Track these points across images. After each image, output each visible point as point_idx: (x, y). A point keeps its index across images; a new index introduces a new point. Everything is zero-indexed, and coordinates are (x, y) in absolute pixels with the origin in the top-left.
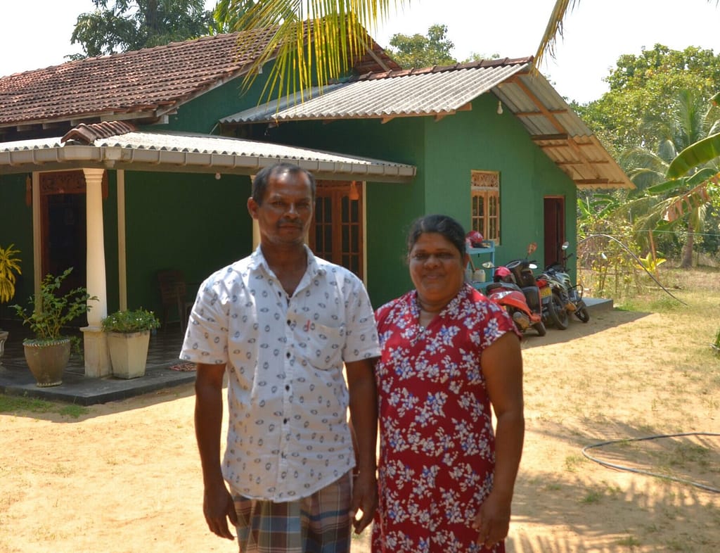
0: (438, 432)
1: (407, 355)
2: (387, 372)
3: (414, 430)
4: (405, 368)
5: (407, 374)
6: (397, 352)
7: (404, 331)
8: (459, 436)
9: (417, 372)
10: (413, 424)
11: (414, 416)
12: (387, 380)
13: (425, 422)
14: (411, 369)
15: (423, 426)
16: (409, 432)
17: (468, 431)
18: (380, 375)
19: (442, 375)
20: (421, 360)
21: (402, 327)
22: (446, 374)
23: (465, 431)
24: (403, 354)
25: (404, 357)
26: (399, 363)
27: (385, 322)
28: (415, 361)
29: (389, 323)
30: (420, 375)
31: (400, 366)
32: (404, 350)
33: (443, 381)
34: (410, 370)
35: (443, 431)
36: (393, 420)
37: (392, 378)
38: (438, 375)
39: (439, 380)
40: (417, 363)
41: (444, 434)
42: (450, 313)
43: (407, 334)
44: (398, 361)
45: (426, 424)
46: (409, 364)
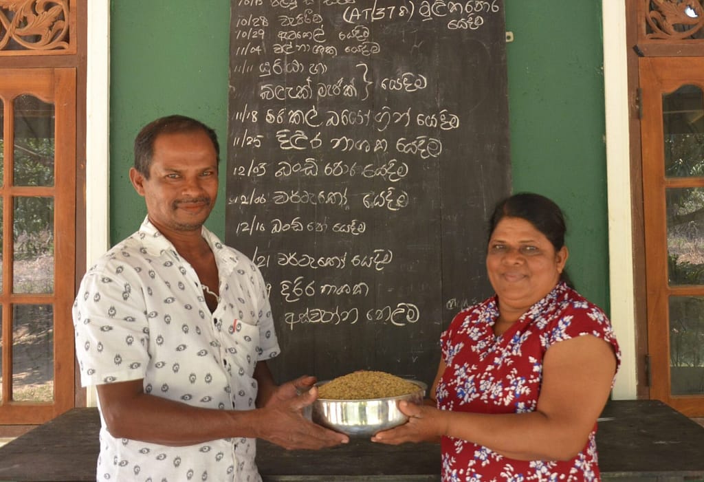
0: (505, 471)
1: (474, 372)
2: (447, 394)
3: (473, 470)
4: (468, 389)
5: (470, 397)
6: (462, 370)
7: (475, 343)
8: (535, 476)
9: (481, 393)
10: (472, 463)
11: (474, 451)
12: (446, 405)
13: (486, 458)
14: (475, 390)
15: (484, 464)
16: (468, 474)
17: (549, 470)
18: (439, 398)
19: (505, 394)
20: (487, 378)
21: (475, 339)
22: (510, 393)
23: (544, 470)
24: (469, 371)
25: (469, 374)
26: (462, 383)
27: (458, 332)
28: (480, 379)
29: (462, 332)
30: (484, 397)
31: (463, 386)
32: (470, 367)
33: (507, 402)
34: (473, 391)
35: (512, 469)
36: (450, 459)
37: (452, 402)
38: (501, 395)
39: (503, 402)
40: (482, 382)
41: (513, 474)
42: (532, 317)
43: (478, 346)
44: (462, 380)
45: (488, 461)
46: (473, 384)
